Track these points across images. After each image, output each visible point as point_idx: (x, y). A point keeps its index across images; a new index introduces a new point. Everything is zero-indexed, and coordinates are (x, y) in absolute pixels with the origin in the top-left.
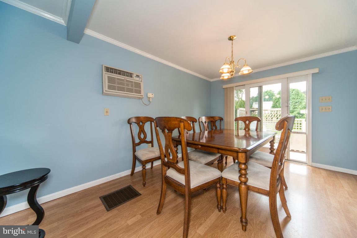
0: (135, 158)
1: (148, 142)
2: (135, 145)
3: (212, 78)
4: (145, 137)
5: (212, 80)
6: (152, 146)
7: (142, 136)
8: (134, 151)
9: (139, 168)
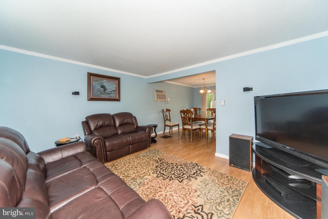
0: (165, 126)
1: (168, 120)
2: (165, 121)
3: (194, 86)
4: (167, 118)
5: (194, 87)
6: (170, 122)
7: (166, 117)
8: (165, 123)
9: (167, 131)
